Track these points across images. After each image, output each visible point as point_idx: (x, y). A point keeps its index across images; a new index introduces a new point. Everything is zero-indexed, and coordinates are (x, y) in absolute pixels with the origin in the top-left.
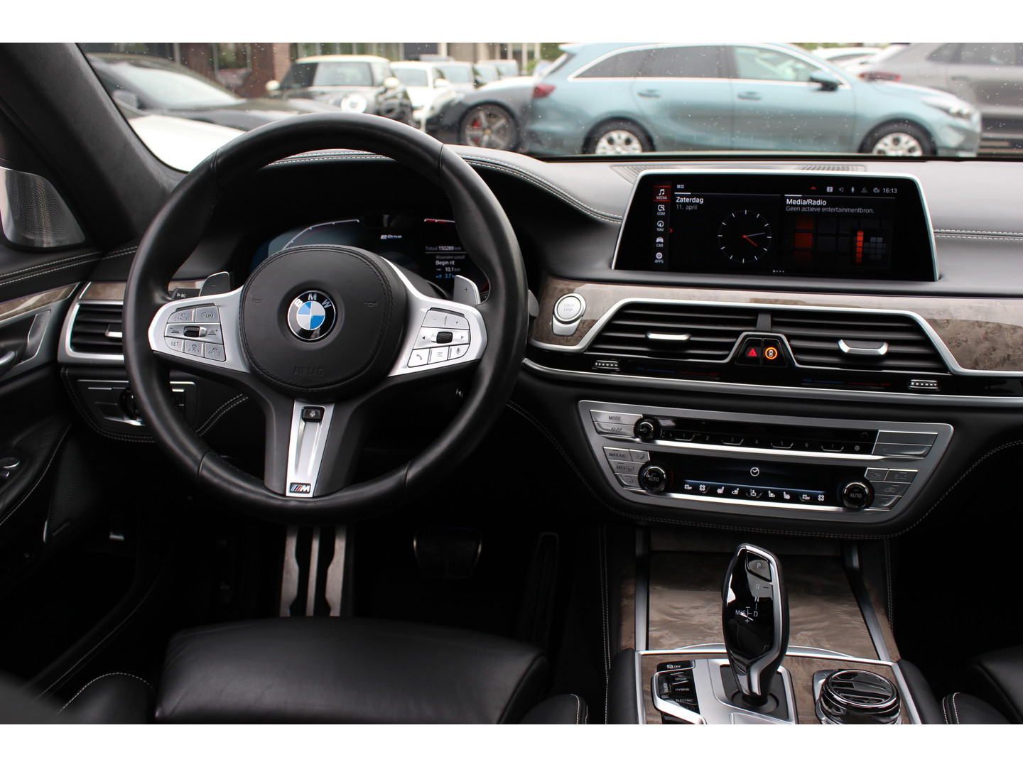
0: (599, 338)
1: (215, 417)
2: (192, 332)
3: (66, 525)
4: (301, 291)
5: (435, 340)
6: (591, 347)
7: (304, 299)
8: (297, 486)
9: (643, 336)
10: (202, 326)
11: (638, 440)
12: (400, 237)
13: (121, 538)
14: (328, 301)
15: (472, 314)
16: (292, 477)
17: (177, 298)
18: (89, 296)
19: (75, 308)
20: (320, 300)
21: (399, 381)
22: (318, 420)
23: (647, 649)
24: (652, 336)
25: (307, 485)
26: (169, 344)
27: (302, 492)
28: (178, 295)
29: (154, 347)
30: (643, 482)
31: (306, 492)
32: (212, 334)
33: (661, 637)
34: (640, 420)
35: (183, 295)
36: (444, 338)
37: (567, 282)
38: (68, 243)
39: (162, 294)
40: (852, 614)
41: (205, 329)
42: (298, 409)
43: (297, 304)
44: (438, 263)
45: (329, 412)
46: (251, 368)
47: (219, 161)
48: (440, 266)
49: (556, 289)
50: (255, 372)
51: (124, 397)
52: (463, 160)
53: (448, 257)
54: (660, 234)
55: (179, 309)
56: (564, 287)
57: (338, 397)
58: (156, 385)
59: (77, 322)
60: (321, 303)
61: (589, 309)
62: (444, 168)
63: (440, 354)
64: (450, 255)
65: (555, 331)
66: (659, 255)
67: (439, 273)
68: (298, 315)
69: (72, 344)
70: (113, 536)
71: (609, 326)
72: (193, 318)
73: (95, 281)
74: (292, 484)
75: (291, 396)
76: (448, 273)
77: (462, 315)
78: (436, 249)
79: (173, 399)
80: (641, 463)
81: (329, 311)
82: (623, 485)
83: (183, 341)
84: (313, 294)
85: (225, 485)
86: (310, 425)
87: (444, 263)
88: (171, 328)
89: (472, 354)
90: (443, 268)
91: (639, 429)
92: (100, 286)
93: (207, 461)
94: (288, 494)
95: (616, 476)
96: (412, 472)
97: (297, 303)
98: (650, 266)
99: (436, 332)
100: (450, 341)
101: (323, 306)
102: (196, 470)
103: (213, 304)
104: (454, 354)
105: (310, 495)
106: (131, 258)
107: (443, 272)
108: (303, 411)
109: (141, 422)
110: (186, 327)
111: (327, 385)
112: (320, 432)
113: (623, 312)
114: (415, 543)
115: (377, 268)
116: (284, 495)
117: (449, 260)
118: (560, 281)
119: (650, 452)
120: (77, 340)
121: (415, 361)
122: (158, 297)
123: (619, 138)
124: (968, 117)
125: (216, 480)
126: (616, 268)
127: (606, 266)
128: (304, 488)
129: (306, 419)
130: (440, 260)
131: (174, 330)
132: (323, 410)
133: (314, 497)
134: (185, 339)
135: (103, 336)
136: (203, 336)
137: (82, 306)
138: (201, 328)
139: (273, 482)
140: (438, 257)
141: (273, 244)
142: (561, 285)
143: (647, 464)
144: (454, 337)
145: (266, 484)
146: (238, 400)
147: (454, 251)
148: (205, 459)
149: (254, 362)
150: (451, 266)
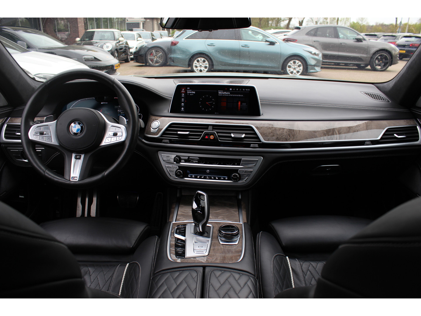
0: (164, 133)
1: (51, 159)
2: (42, 134)
3: (5, 193)
4: (74, 121)
5: (113, 135)
6: (161, 136)
7: (75, 123)
8: (73, 178)
9: (176, 133)
10: (45, 132)
11: (175, 163)
12: (107, 103)
13: (23, 197)
14: (81, 124)
15: (123, 127)
16: (72, 175)
17: (37, 123)
18: (10, 122)
19: (6, 125)
20: (79, 124)
21: (102, 147)
22: (80, 159)
23: (175, 221)
24: (179, 133)
25: (76, 177)
26: (35, 137)
27: (75, 179)
28: (38, 122)
29: (30, 138)
30: (176, 175)
31: (76, 179)
32: (48, 134)
33: (180, 219)
34: (175, 157)
35: (39, 122)
36: (115, 134)
37: (155, 117)
38: (2, 105)
39: (32, 122)
40: (235, 211)
42: (74, 155)
43: (72, 125)
44: (118, 111)
45: (83, 156)
46: (59, 144)
47: (49, 83)
48: (119, 112)
49: (152, 119)
50: (61, 145)
51: (22, 153)
54: (183, 102)
55: (37, 127)
56: (154, 118)
57: (85, 152)
58: (31, 149)
59: (6, 130)
61: (161, 125)
62: (115, 85)
63: (114, 139)
65: (152, 131)
66: (183, 108)
68: (73, 128)
69: (5, 137)
70: (20, 197)
71: (167, 130)
72: (42, 129)
73: (12, 117)
74: (72, 177)
75: (72, 152)
76: (122, 114)
77: (120, 128)
78: (118, 107)
79: (37, 154)
80: (175, 170)
81: (82, 127)
82: (171, 176)
83: (39, 136)
84: (77, 122)
85: (53, 178)
86: (77, 160)
87: (120, 111)
88: (35, 132)
89: (122, 139)
90: (120, 112)
91: (175, 160)
92: (13, 119)
93: (47, 171)
94: (71, 180)
95: (169, 173)
96: (106, 173)
97: (73, 125)
98: (179, 112)
99: (113, 133)
100: (117, 135)
101: (80, 126)
102: (44, 174)
103: (48, 125)
104: (118, 139)
105: (77, 180)
106: (23, 110)
107: (120, 114)
108: (75, 156)
109: (28, 161)
110: (40, 132)
111: (82, 148)
112: (80, 162)
113: (171, 125)
114: (118, 197)
115: (96, 114)
116: (70, 180)
117: (122, 110)
118: (153, 116)
119: (178, 166)
120: (7, 136)
121: (107, 141)
123: (201, 60)
124: (318, 55)
125: (50, 177)
126: (170, 112)
127: (167, 112)
128: (76, 178)
129: (76, 158)
130: (119, 110)
131: (36, 133)
132: (81, 156)
133: (78, 181)
135: (15, 134)
136: (45, 135)
137: (7, 125)
138: (44, 132)
139: (67, 177)
140: (118, 109)
141: (68, 105)
142: (153, 117)
143: (178, 169)
144: (118, 134)
145: (65, 177)
146: (58, 154)
148: (46, 170)
149: (60, 142)
150: (122, 112)
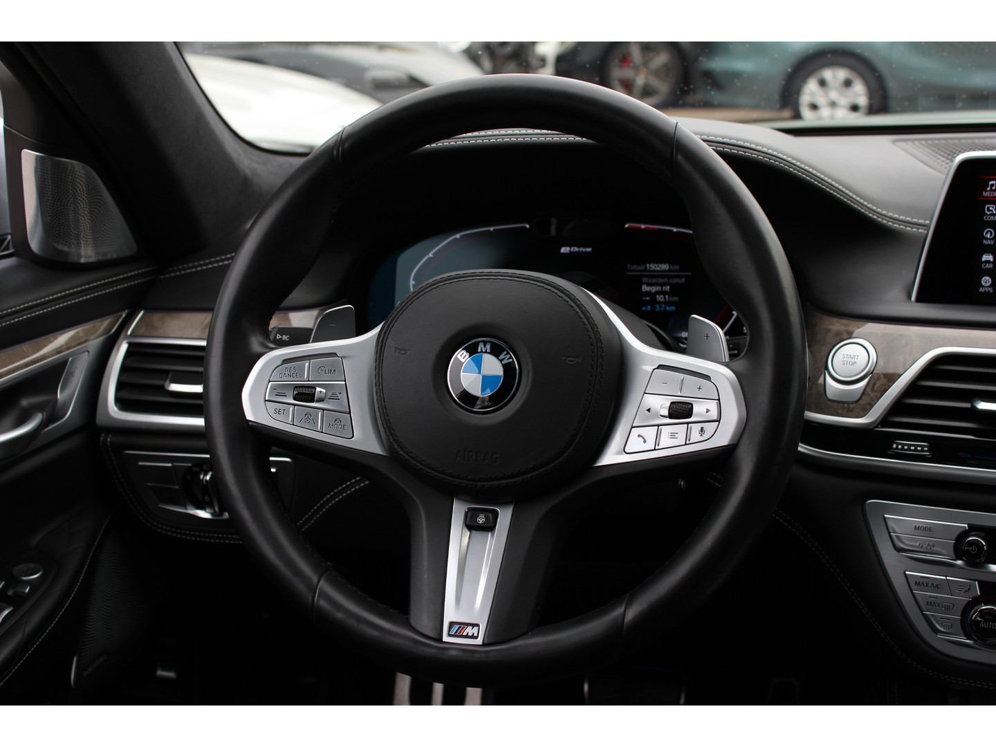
0: (898, 407)
1: (320, 509)
2: (305, 394)
3: (101, 660)
4: (469, 339)
5: (666, 412)
6: (885, 420)
7: (472, 351)
8: (459, 628)
9: (968, 405)
10: (320, 386)
11: (959, 562)
12: (589, 250)
13: (171, 674)
14: (508, 353)
15: (722, 374)
16: (451, 614)
17: (281, 344)
18: (142, 331)
19: (123, 347)
20: (496, 352)
21: (611, 473)
22: (489, 527)
24: (983, 406)
25: (473, 625)
26: (272, 412)
27: (467, 636)
28: (279, 337)
29: (250, 416)
30: (969, 627)
31: (473, 637)
32: (334, 398)
34: (964, 534)
35: (285, 338)
36: (680, 411)
37: (845, 321)
38: (115, 256)
39: (261, 339)
41: (324, 391)
42: (459, 511)
43: (461, 358)
44: (645, 288)
45: (505, 517)
46: (390, 449)
47: (346, 145)
48: (648, 293)
49: (828, 331)
50: (396, 453)
51: (189, 477)
52: (705, 145)
53: (661, 280)
54: (988, 250)
55: (286, 361)
56: (842, 328)
57: (520, 498)
58: (251, 471)
59: (124, 369)
60: (498, 358)
61: (881, 362)
62: (680, 158)
63: (673, 435)
64: (663, 277)
65: (830, 394)
66: (986, 281)
67: (647, 303)
68: (462, 374)
69: (118, 400)
70: (160, 673)
71: (913, 388)
72: (307, 375)
73: (150, 309)
74: (452, 624)
75: (449, 491)
76: (660, 303)
77: (707, 378)
78: (642, 268)
80: (965, 599)
81: (508, 368)
82: (936, 631)
83: (291, 408)
84: (485, 343)
85: (352, 622)
86: (478, 535)
87: (654, 289)
88: (273, 388)
89: (722, 437)
90: (653, 295)
91: (961, 547)
92: (156, 317)
93: (324, 585)
94: (446, 638)
95: (925, 617)
96: (631, 612)
97: (461, 356)
98: (970, 297)
99: (667, 402)
100: (690, 415)
101: (501, 361)
102: (310, 598)
103: (334, 355)
104: (695, 436)
105: (479, 641)
107: (653, 302)
108: (466, 514)
109: (212, 514)
110: (296, 387)
111: (504, 478)
112: (492, 547)
113: (937, 367)
114: (586, 687)
115: (580, 306)
116: (440, 640)
117: (662, 285)
118: (834, 320)
119: (981, 583)
120: (126, 395)
121: (635, 444)
122: (255, 343)
123: (834, 77)
125: (339, 615)
126: (919, 300)
127: (903, 296)
128: (469, 631)
129: (471, 526)
130: (648, 285)
131: (279, 391)
132: (496, 514)
133: (484, 645)
134: (295, 405)
135: (163, 390)
136: (320, 400)
137: (131, 345)
138: (318, 389)
139: (422, 619)
140: (645, 280)
141: (403, 259)
142: (837, 325)
143: (976, 601)
144: (696, 409)
145: (413, 622)
147: (669, 270)
148: (322, 582)
149: (397, 442)
150: (664, 293)
